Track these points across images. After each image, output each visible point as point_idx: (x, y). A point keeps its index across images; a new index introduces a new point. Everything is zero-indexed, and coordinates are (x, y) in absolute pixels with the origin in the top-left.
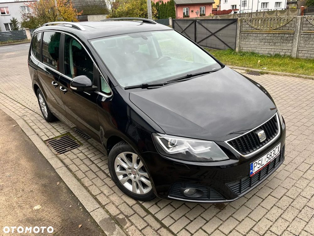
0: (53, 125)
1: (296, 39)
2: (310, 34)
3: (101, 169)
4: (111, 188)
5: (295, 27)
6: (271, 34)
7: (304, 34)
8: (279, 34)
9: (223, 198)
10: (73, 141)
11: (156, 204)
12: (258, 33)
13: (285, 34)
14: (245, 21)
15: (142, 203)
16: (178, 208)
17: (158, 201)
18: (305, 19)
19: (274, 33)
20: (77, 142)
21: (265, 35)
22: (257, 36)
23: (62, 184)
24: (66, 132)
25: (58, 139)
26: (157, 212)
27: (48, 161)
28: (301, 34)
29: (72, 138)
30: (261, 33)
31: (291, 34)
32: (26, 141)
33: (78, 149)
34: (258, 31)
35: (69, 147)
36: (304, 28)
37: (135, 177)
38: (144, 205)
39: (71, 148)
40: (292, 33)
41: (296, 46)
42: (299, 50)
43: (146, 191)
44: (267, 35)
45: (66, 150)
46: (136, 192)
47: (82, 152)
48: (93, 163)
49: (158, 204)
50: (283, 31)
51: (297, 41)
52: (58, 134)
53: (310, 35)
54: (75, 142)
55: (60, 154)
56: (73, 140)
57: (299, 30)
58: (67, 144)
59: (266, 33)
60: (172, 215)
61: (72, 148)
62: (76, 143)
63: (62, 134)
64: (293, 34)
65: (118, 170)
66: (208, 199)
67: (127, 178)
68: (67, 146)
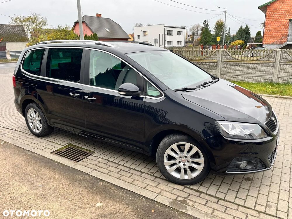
0: (48, 139)
1: (219, 67)
2: (229, 62)
3: (131, 169)
4: (153, 180)
5: (218, 57)
6: (200, 62)
7: (225, 62)
8: (206, 62)
9: (264, 168)
10: (81, 150)
11: (201, 185)
13: (210, 63)
14: (179, 52)
15: (190, 186)
16: (220, 185)
17: (202, 183)
18: (224, 52)
19: (202, 62)
20: (86, 151)
23: (105, 184)
24: (68, 143)
25: (63, 150)
26: (207, 191)
27: (74, 168)
28: (222, 63)
29: (78, 148)
31: (214, 63)
32: (30, 155)
33: (92, 156)
35: (82, 156)
36: (224, 59)
37: (184, 165)
38: (193, 188)
39: (84, 156)
40: (216, 62)
41: (219, 71)
42: (222, 75)
43: (195, 175)
44: (197, 63)
45: (79, 158)
46: (184, 178)
47: (99, 158)
48: (120, 165)
49: (203, 185)
50: (209, 60)
51: (220, 68)
52: (60, 147)
53: (229, 63)
54: (83, 151)
55: (78, 162)
56: (80, 149)
57: (221, 59)
58: (77, 153)
59: (196, 61)
60: (220, 190)
62: (86, 152)
63: (65, 145)
64: (216, 63)
65: (165, 160)
66: (255, 169)
67: (175, 167)
68: (78, 155)
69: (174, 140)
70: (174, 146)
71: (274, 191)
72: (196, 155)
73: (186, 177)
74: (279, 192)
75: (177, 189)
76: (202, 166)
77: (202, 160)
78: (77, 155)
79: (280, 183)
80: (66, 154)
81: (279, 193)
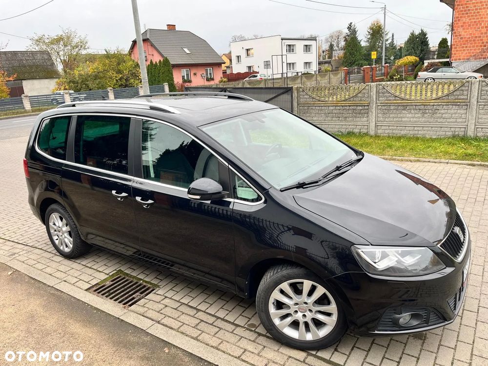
0: (84, 263)
1: (372, 112)
2: (389, 104)
3: (218, 318)
4: (254, 341)
5: (370, 97)
6: (339, 106)
7: (382, 105)
8: (350, 106)
9: (442, 321)
10: (137, 283)
11: (336, 350)
12: (323, 105)
13: (357, 106)
14: (303, 91)
15: (316, 353)
16: (369, 350)
17: (337, 346)
18: (380, 86)
19: (343, 105)
20: (145, 284)
21: (331, 108)
22: (321, 110)
23: (173, 350)
24: (115, 270)
25: (108, 283)
26: (346, 361)
27: (122, 320)
28: (378, 106)
29: (132, 279)
30: (325, 105)
31: (365, 106)
32: (53, 295)
33: (155, 293)
34: (322, 103)
35: (137, 294)
36: (381, 98)
37: (304, 316)
38: (321, 356)
39: (141, 293)
40: (366, 104)
41: (374, 120)
42: (377, 126)
43: (323, 333)
44: (334, 107)
45: (133, 298)
46: (306, 338)
47: (166, 297)
48: (198, 310)
49: (339, 350)
50: (355, 102)
51: (374, 114)
52: (103, 277)
53: (390, 106)
54: (140, 285)
55: (130, 306)
56: (135, 281)
57: (375, 100)
58: (130, 289)
59: (332, 105)
60: (368, 360)
61: (143, 294)
62: (145, 286)
63: (111, 274)
64: (368, 106)
65: (272, 310)
66: (426, 325)
67: (289, 320)
68: (132, 292)
69: (284, 277)
70: (285, 286)
71: (461, 360)
72: (323, 300)
73: (309, 337)
74: (471, 360)
75: (295, 359)
76: (335, 318)
77: (333, 308)
78: (130, 291)
79: (473, 343)
80: (111, 292)
81: (471, 363)
